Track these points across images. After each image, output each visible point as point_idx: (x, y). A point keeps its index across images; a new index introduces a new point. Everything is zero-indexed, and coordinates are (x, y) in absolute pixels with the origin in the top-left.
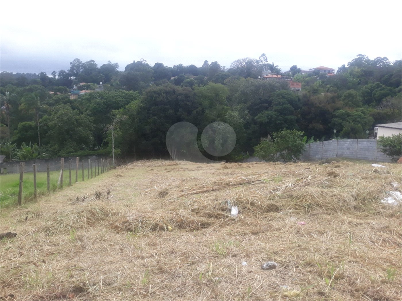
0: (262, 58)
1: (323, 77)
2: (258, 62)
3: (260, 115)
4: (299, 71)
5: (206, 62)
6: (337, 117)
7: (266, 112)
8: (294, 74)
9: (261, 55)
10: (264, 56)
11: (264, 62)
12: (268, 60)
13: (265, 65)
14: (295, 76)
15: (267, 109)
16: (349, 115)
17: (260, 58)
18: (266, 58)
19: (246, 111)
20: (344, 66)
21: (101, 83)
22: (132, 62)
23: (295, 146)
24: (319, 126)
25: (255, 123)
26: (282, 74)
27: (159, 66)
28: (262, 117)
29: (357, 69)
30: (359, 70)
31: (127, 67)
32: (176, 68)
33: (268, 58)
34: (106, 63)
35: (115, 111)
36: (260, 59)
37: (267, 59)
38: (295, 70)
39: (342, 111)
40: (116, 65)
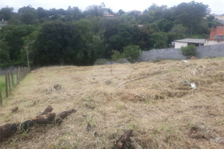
0: (102, 5)
1: (136, 16)
2: (100, 7)
3: (112, 37)
4: (123, 12)
5: (70, 7)
6: (152, 37)
7: (115, 36)
8: (121, 14)
11: (103, 7)
12: (105, 6)
13: (104, 9)
14: (122, 15)
15: (115, 34)
16: (157, 36)
19: (103, 35)
20: (146, 10)
21: (3, 20)
22: (23, 7)
23: (136, 54)
24: (143, 42)
25: (109, 42)
26: (114, 14)
27: (40, 9)
28: (113, 38)
29: (153, 12)
30: (154, 12)
31: (20, 10)
34: (5, 7)
35: (23, 38)
38: (121, 12)
39: (154, 34)
40: (12, 9)
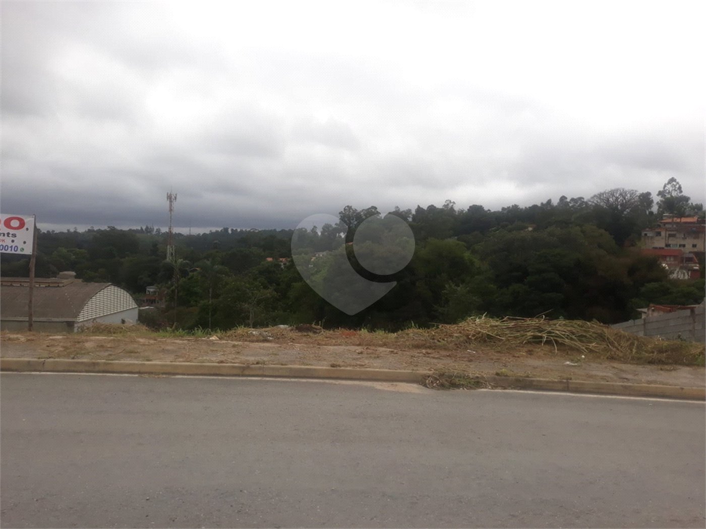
0: (669, 187)
2: (661, 193)
5: (563, 199)
9: (667, 182)
10: (674, 183)
11: (674, 194)
12: (682, 189)
13: (678, 199)
17: (665, 186)
18: (677, 186)
27: (476, 210)
32: (505, 212)
33: (682, 186)
36: (666, 188)
37: (680, 188)
